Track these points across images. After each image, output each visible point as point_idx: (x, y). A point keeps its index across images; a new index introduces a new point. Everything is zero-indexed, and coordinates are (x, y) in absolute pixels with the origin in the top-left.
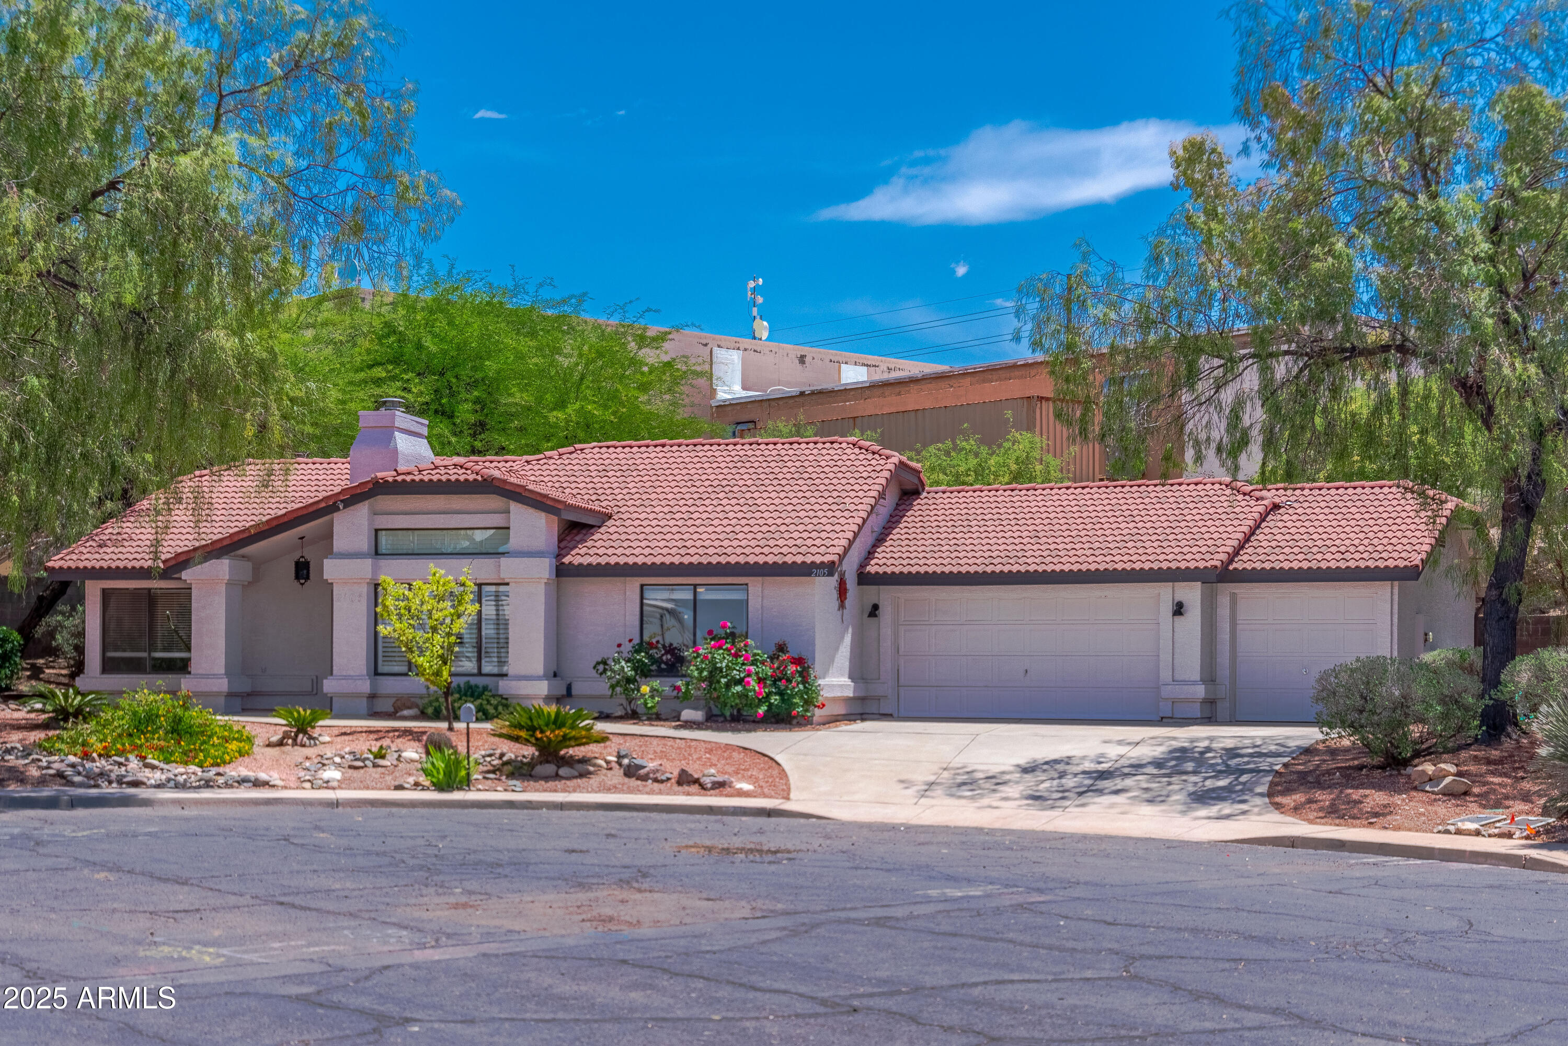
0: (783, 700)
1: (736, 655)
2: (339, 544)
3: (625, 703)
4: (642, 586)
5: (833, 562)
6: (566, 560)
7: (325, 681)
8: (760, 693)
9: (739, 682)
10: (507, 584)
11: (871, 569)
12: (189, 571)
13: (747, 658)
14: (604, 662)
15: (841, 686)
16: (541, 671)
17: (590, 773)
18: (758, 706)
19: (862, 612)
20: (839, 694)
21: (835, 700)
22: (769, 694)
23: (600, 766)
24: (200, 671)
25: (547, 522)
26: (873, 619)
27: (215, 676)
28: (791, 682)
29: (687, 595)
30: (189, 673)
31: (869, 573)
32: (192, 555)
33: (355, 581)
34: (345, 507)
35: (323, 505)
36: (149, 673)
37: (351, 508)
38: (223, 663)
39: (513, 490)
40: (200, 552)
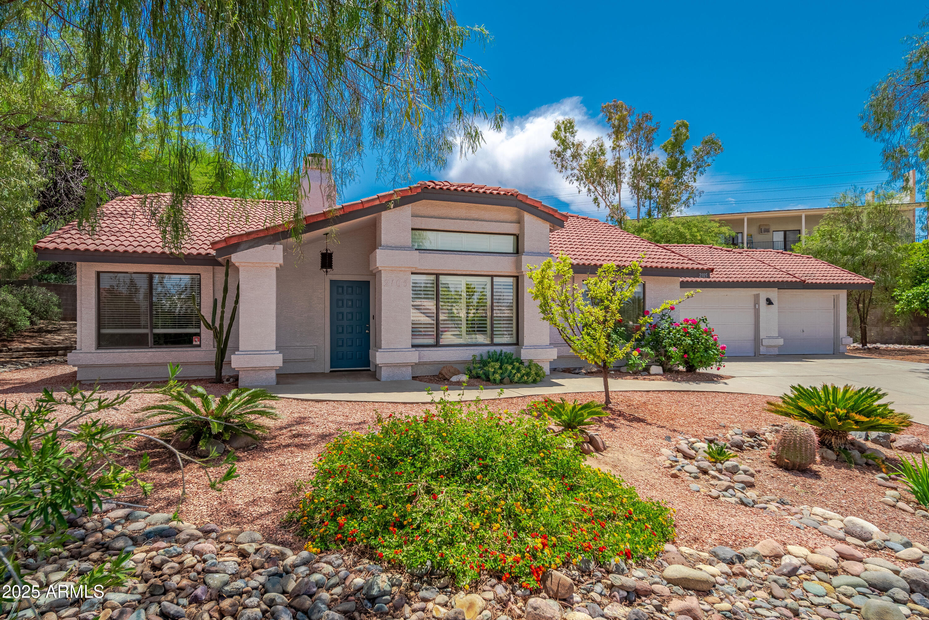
2: (386, 239)
12: (239, 254)
16: (548, 341)
24: (250, 348)
27: (266, 352)
30: (239, 351)
32: (245, 239)
33: (403, 269)
34: (394, 207)
35: (377, 202)
36: (151, 348)
37: (398, 208)
38: (274, 340)
39: (532, 204)
40: (253, 236)
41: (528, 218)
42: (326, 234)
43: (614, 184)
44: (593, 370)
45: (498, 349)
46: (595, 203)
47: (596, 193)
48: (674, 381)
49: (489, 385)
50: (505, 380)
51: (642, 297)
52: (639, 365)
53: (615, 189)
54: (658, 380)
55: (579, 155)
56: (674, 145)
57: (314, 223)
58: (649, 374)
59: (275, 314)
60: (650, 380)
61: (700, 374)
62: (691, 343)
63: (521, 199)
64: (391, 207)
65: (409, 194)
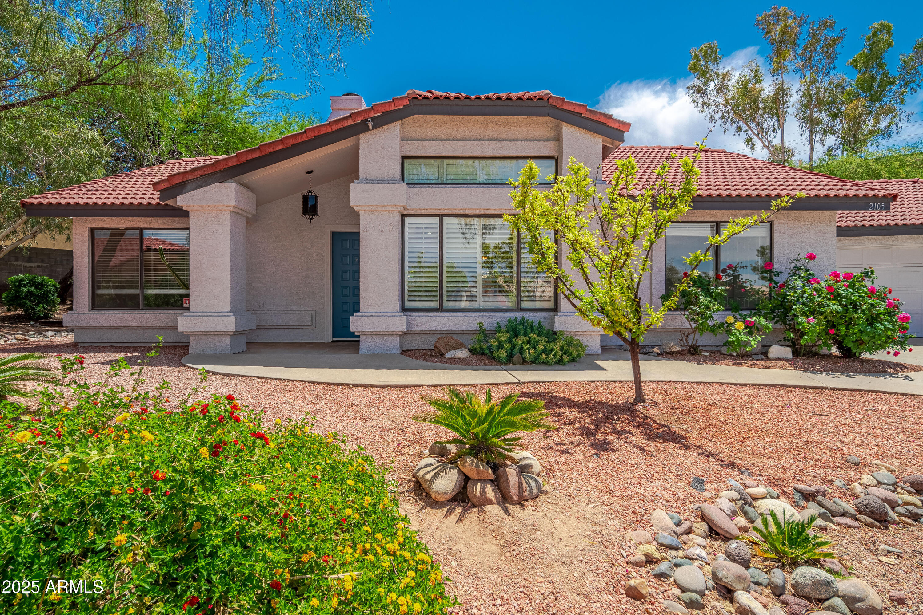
2: (365, 170)
7: (352, 318)
12: (184, 196)
24: (200, 309)
27: (219, 314)
30: (188, 310)
32: (190, 177)
33: (387, 208)
34: (374, 127)
35: (350, 122)
36: (142, 310)
37: (380, 129)
38: (229, 299)
39: (572, 110)
40: (199, 173)
41: (568, 130)
42: (310, 172)
43: (775, 118)
44: (674, 350)
45: (526, 315)
46: (748, 144)
47: (750, 132)
48: (807, 370)
49: (492, 364)
50: (515, 359)
51: (767, 243)
52: (747, 344)
53: (776, 124)
54: (778, 367)
55: (727, 88)
56: (867, 58)
57: (271, 153)
58: (768, 359)
59: (229, 268)
60: (762, 367)
61: (863, 361)
62: (840, 309)
63: (554, 104)
64: (371, 128)
65: (393, 108)
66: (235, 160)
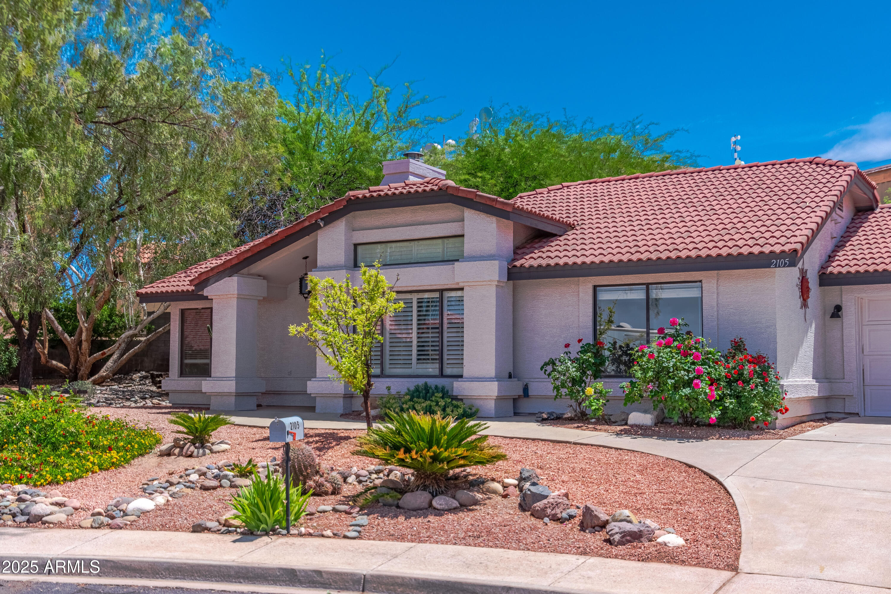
0: (740, 403)
1: (685, 354)
2: (321, 260)
3: (574, 404)
4: (595, 287)
5: (795, 251)
6: (518, 263)
7: (308, 382)
8: (713, 396)
9: (688, 383)
10: (462, 289)
11: (834, 269)
12: (209, 288)
13: (697, 357)
14: (552, 362)
15: (806, 386)
16: (492, 373)
17: (476, 502)
18: (710, 411)
19: (825, 314)
20: (804, 395)
21: (799, 400)
22: (722, 398)
23: (495, 492)
24: (218, 375)
25: (498, 227)
26: (836, 320)
27: (228, 379)
28: (748, 383)
29: (639, 295)
30: (210, 377)
31: (831, 273)
32: (211, 274)
34: (325, 225)
37: (330, 226)
38: (234, 367)
39: (465, 196)
40: (216, 271)
41: (469, 214)
42: (306, 258)
63: (451, 193)
64: (322, 225)
65: (335, 209)
66: (236, 259)
